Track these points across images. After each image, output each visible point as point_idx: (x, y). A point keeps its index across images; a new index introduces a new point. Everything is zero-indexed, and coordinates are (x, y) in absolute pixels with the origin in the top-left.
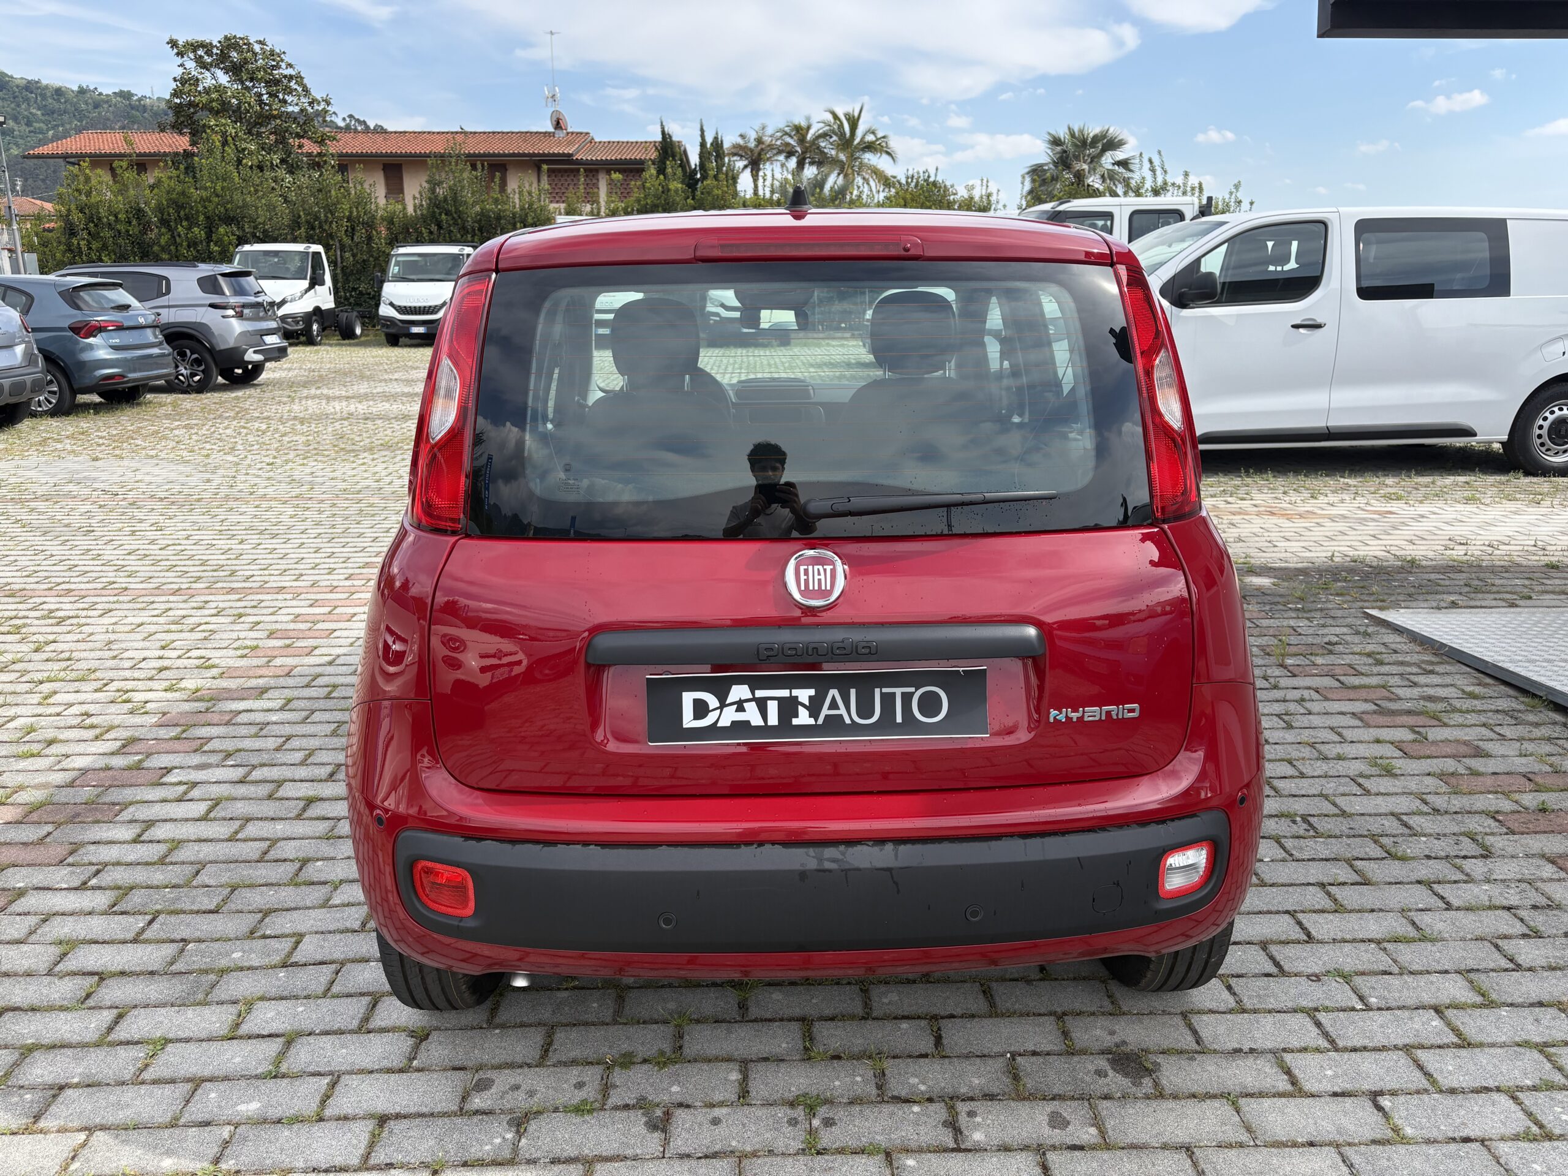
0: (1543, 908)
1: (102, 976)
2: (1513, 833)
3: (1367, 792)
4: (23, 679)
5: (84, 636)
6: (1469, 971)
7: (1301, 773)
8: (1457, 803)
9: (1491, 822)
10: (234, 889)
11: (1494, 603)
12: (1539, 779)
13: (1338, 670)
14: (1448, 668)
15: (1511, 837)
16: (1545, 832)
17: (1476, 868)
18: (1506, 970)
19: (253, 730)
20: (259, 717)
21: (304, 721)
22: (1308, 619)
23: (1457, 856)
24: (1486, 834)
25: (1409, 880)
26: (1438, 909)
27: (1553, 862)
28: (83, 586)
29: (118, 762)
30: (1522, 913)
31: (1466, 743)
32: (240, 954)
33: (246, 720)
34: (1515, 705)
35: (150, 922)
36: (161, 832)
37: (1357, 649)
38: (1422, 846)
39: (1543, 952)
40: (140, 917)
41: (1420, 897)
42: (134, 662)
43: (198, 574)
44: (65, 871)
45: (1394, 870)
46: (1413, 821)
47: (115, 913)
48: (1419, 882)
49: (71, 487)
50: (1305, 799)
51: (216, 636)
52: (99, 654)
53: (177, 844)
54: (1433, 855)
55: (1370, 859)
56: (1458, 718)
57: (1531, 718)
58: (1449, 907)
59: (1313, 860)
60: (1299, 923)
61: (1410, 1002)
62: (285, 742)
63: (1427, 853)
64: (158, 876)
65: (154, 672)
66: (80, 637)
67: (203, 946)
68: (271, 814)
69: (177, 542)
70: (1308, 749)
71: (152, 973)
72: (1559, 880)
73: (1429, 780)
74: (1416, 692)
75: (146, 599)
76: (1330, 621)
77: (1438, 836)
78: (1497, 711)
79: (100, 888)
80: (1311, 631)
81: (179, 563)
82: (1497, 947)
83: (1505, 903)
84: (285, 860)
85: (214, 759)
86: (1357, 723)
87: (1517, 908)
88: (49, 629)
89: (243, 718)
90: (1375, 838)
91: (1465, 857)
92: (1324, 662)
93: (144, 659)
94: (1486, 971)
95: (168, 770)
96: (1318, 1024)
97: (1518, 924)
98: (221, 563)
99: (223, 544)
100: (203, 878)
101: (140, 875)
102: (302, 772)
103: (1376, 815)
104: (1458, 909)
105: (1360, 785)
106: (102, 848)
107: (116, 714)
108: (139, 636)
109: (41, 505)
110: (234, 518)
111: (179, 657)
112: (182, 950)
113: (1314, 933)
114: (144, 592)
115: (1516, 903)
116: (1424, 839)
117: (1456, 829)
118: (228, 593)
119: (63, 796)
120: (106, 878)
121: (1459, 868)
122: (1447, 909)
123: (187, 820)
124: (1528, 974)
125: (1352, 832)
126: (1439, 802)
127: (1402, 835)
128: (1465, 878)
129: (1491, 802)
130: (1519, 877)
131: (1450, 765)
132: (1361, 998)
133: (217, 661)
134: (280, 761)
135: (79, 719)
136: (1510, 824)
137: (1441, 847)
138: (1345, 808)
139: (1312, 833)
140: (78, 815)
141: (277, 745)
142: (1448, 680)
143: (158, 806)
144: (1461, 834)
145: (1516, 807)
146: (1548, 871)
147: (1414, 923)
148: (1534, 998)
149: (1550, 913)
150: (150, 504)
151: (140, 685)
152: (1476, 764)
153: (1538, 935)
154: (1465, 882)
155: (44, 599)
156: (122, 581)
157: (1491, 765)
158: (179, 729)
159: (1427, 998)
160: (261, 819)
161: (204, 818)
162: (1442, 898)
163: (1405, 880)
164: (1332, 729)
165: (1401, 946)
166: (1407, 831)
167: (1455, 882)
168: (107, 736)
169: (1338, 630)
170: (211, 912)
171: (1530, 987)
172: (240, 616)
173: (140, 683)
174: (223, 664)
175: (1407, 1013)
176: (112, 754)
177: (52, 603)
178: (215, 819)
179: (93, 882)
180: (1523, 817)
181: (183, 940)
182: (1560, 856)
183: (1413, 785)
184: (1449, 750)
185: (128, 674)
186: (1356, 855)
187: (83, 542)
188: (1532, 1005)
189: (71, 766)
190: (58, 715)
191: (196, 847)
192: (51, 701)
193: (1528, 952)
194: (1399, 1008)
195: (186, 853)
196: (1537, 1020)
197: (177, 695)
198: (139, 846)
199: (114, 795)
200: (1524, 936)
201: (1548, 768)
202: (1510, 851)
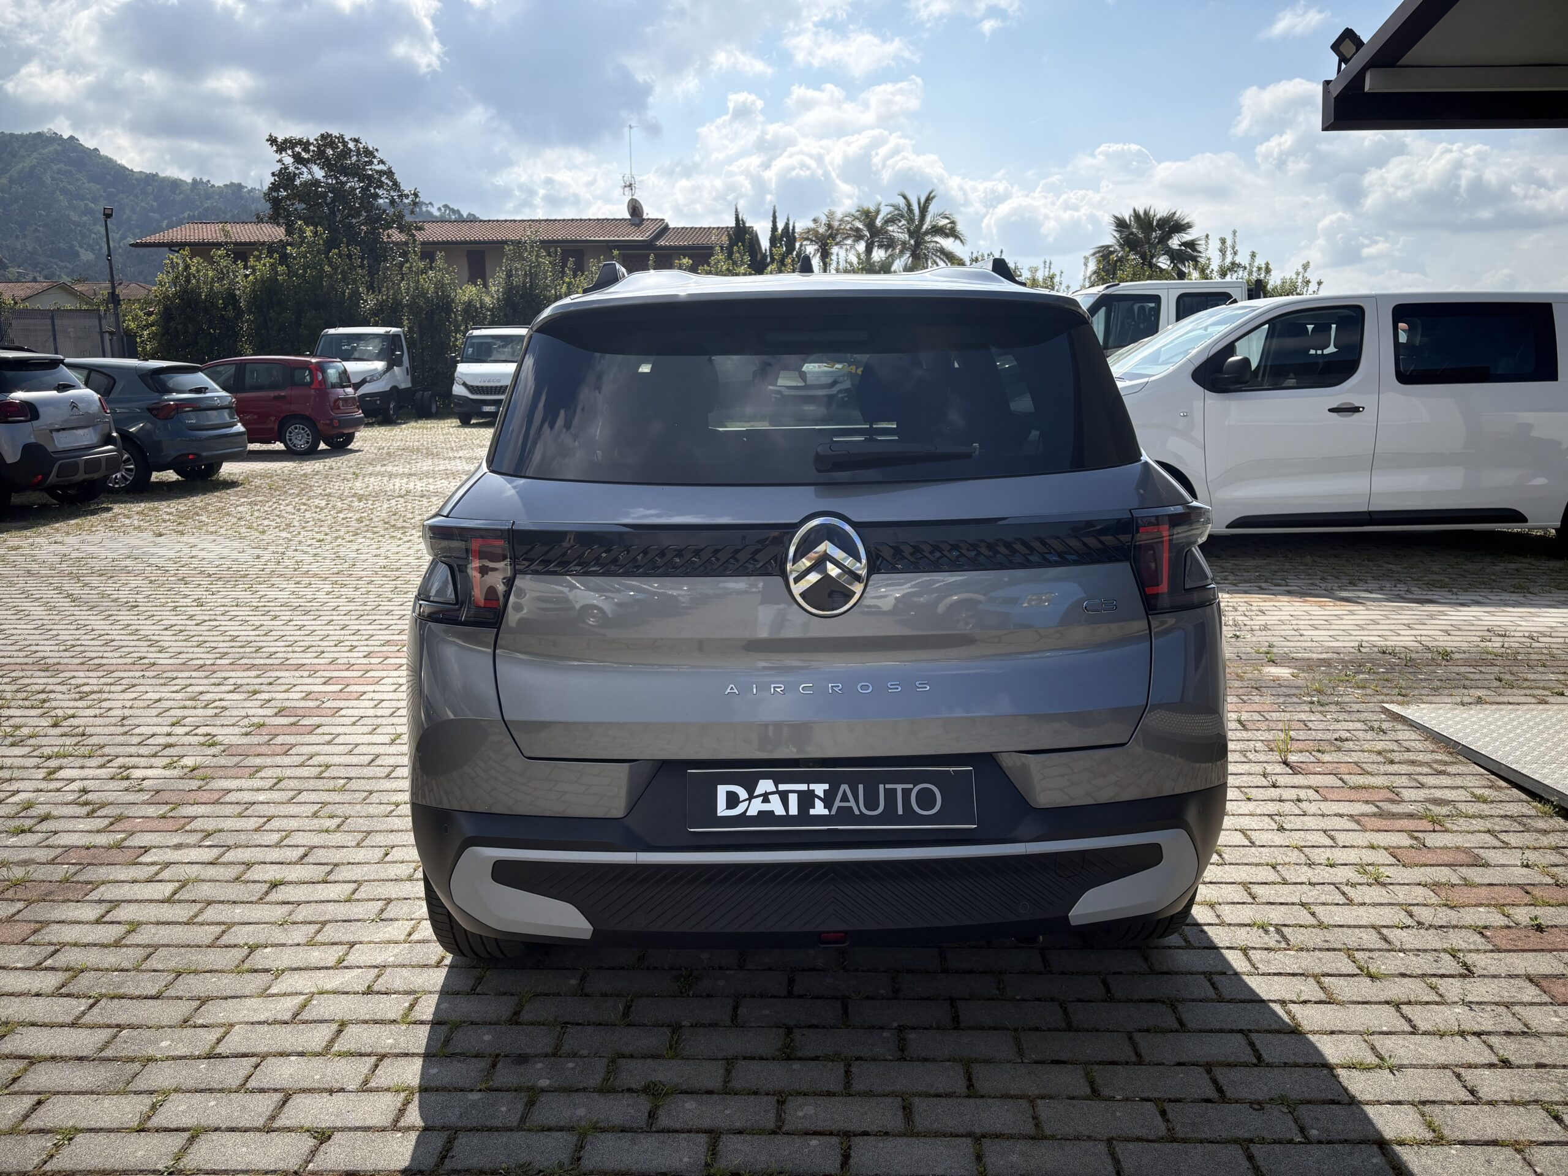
0: (1517, 1034)
1: (32, 1061)
2: (1499, 951)
3: (1350, 902)
4: (35, 754)
5: (102, 711)
6: (1424, 1103)
7: (1284, 879)
8: (1444, 916)
9: (1477, 938)
10: (179, 974)
11: (1523, 699)
12: (1537, 892)
13: (1343, 769)
14: (1461, 769)
15: (1496, 955)
16: (1535, 951)
17: (1452, 988)
18: (1464, 1103)
19: (238, 809)
20: (247, 797)
21: (290, 801)
22: (1321, 712)
23: (1434, 975)
24: (1470, 951)
25: (1378, 999)
26: (1402, 1033)
27: (1536, 984)
28: (114, 661)
29: (102, 839)
30: (1493, 1040)
31: (1466, 851)
32: (169, 1043)
33: (234, 799)
34: (1524, 810)
35: (91, 1007)
36: (124, 913)
37: (1366, 746)
38: (1399, 962)
40: (84, 1001)
41: (1387, 1019)
42: (143, 738)
43: (225, 650)
44: (25, 949)
45: (1364, 988)
46: (1394, 935)
47: (61, 995)
48: (1387, 1003)
49: (128, 562)
50: (1282, 908)
51: (227, 713)
52: (112, 729)
53: (134, 926)
54: (1408, 973)
55: (1340, 975)
57: (1541, 824)
58: (1414, 1031)
59: (1280, 974)
60: (1252, 1045)
61: (1353, 1136)
62: (265, 823)
63: (1403, 970)
64: (111, 958)
65: (159, 748)
66: (98, 712)
67: (135, 1033)
68: (233, 898)
69: (213, 617)
70: (1296, 852)
71: (80, 1059)
72: (1540, 1004)
73: (1420, 890)
74: (1422, 794)
75: (169, 674)
76: (1346, 716)
77: (1418, 952)
78: (1506, 816)
79: (53, 969)
80: (1321, 726)
81: (210, 639)
82: (1458, 1076)
83: (1477, 1028)
84: (235, 946)
85: (193, 839)
86: (1354, 826)
87: (1489, 1033)
88: (71, 704)
89: (232, 797)
90: (1349, 952)
91: (1443, 976)
92: (1330, 759)
93: (153, 735)
94: (1442, 1103)
95: (146, 850)
96: (1250, 1158)
97: (1487, 1051)
98: (249, 639)
99: (256, 621)
100: (153, 963)
101: (93, 957)
102: (275, 855)
103: (1355, 927)
104: (1424, 1033)
105: (1344, 894)
106: (65, 928)
107: (113, 792)
108: (154, 712)
109: (95, 581)
110: (272, 594)
111: (187, 734)
112: (115, 1036)
113: (1265, 1056)
114: (169, 668)
115: (1490, 1028)
116: (1401, 955)
117: (1438, 946)
118: (247, 670)
119: (40, 873)
120: (61, 960)
121: (1433, 988)
122: (1412, 1033)
123: (151, 901)
124: (1487, 1108)
125: (1326, 945)
126: (1425, 914)
127: (1380, 950)
128: (1438, 999)
129: (1480, 915)
130: (1497, 999)
131: (1443, 874)
132: (1302, 1130)
133: (220, 738)
134: (257, 842)
135: (77, 795)
136: (1497, 941)
137: (1416, 965)
138: (1323, 919)
139: (1283, 945)
140: (51, 893)
141: (257, 825)
142: (1458, 781)
143: (127, 886)
144: (1445, 950)
145: (1507, 922)
146: (1530, 993)
147: (1373, 1048)
148: (1489, 1135)
149: (1525, 1040)
150: (197, 580)
151: (143, 762)
152: (1475, 874)
153: (1506, 1063)
154: (1437, 1003)
155: (75, 674)
156: (152, 655)
157: (1487, 876)
158: (168, 807)
160: (222, 902)
161: (169, 900)
162: (1410, 1021)
163: (1374, 999)
164: (1325, 831)
165: (1355, 1073)
166: (1386, 946)
167: (1427, 1003)
168: (99, 813)
169: (1351, 726)
170: (152, 998)
171: (1487, 1123)
172: (255, 693)
173: (143, 759)
174: (226, 741)
175: (1348, 1147)
176: (98, 831)
177: (81, 677)
178: (180, 901)
179: (49, 962)
180: (1513, 934)
181: (118, 1026)
182: (1546, 977)
183: (1402, 895)
184: (1446, 858)
185: (133, 750)
186: (1326, 970)
187: (125, 616)
188: (1487, 1143)
189: (56, 843)
190: (58, 790)
191: (153, 929)
192: (56, 776)
193: (1491, 1084)
194: (1341, 1142)
195: (143, 936)
196: (1489, 1161)
197: (176, 773)
198: (100, 927)
199: (91, 874)
200: (1491, 1066)
201: (1549, 880)
202: (1492, 970)
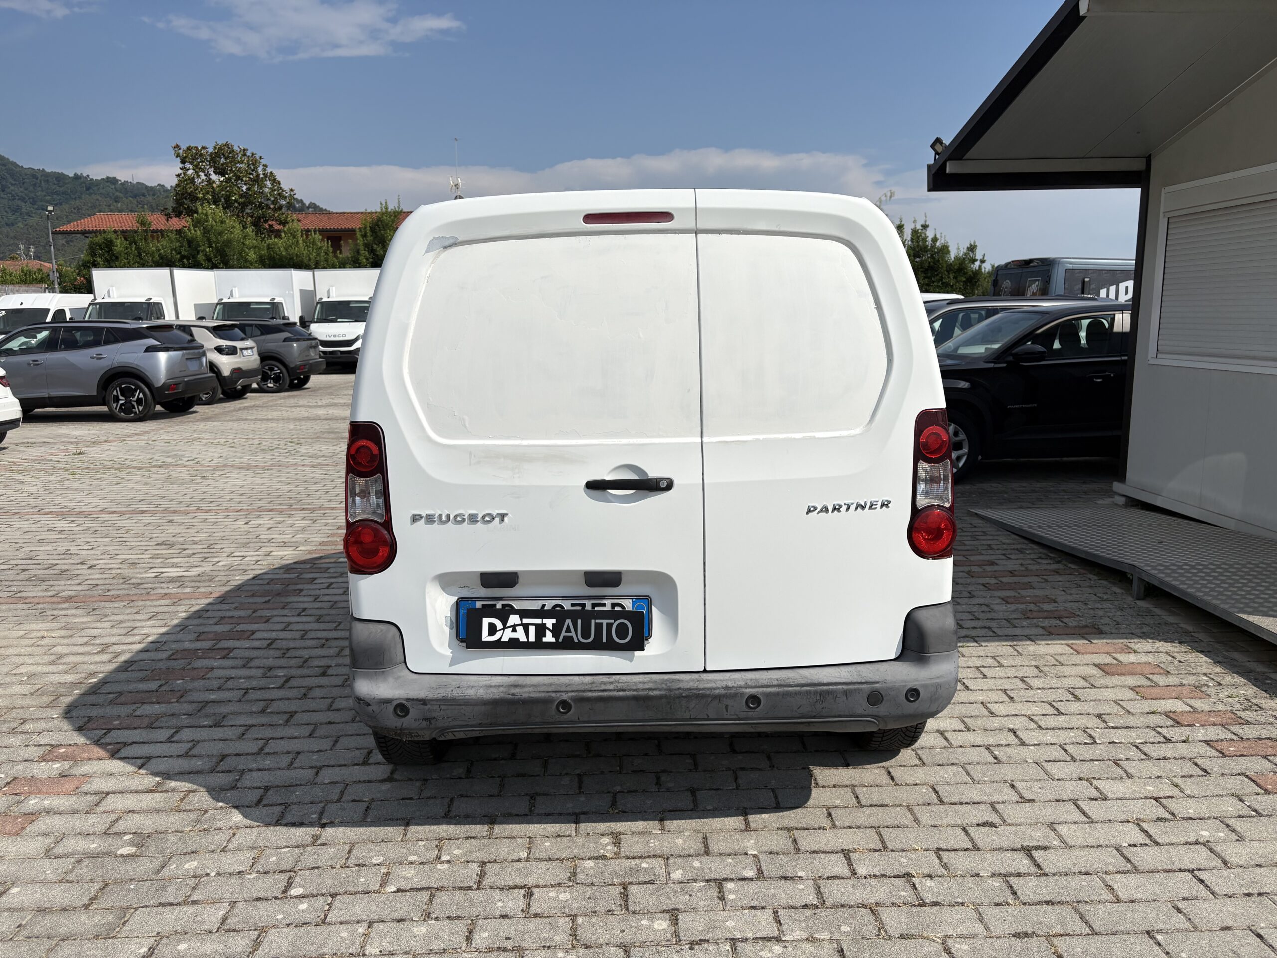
0: (986, 611)
1: (325, 639)
14: (1001, 533)
15: (988, 591)
24: (977, 591)
31: (988, 561)
39: (977, 623)
56: (991, 552)
57: (1029, 551)
78: (1014, 549)
130: (982, 603)
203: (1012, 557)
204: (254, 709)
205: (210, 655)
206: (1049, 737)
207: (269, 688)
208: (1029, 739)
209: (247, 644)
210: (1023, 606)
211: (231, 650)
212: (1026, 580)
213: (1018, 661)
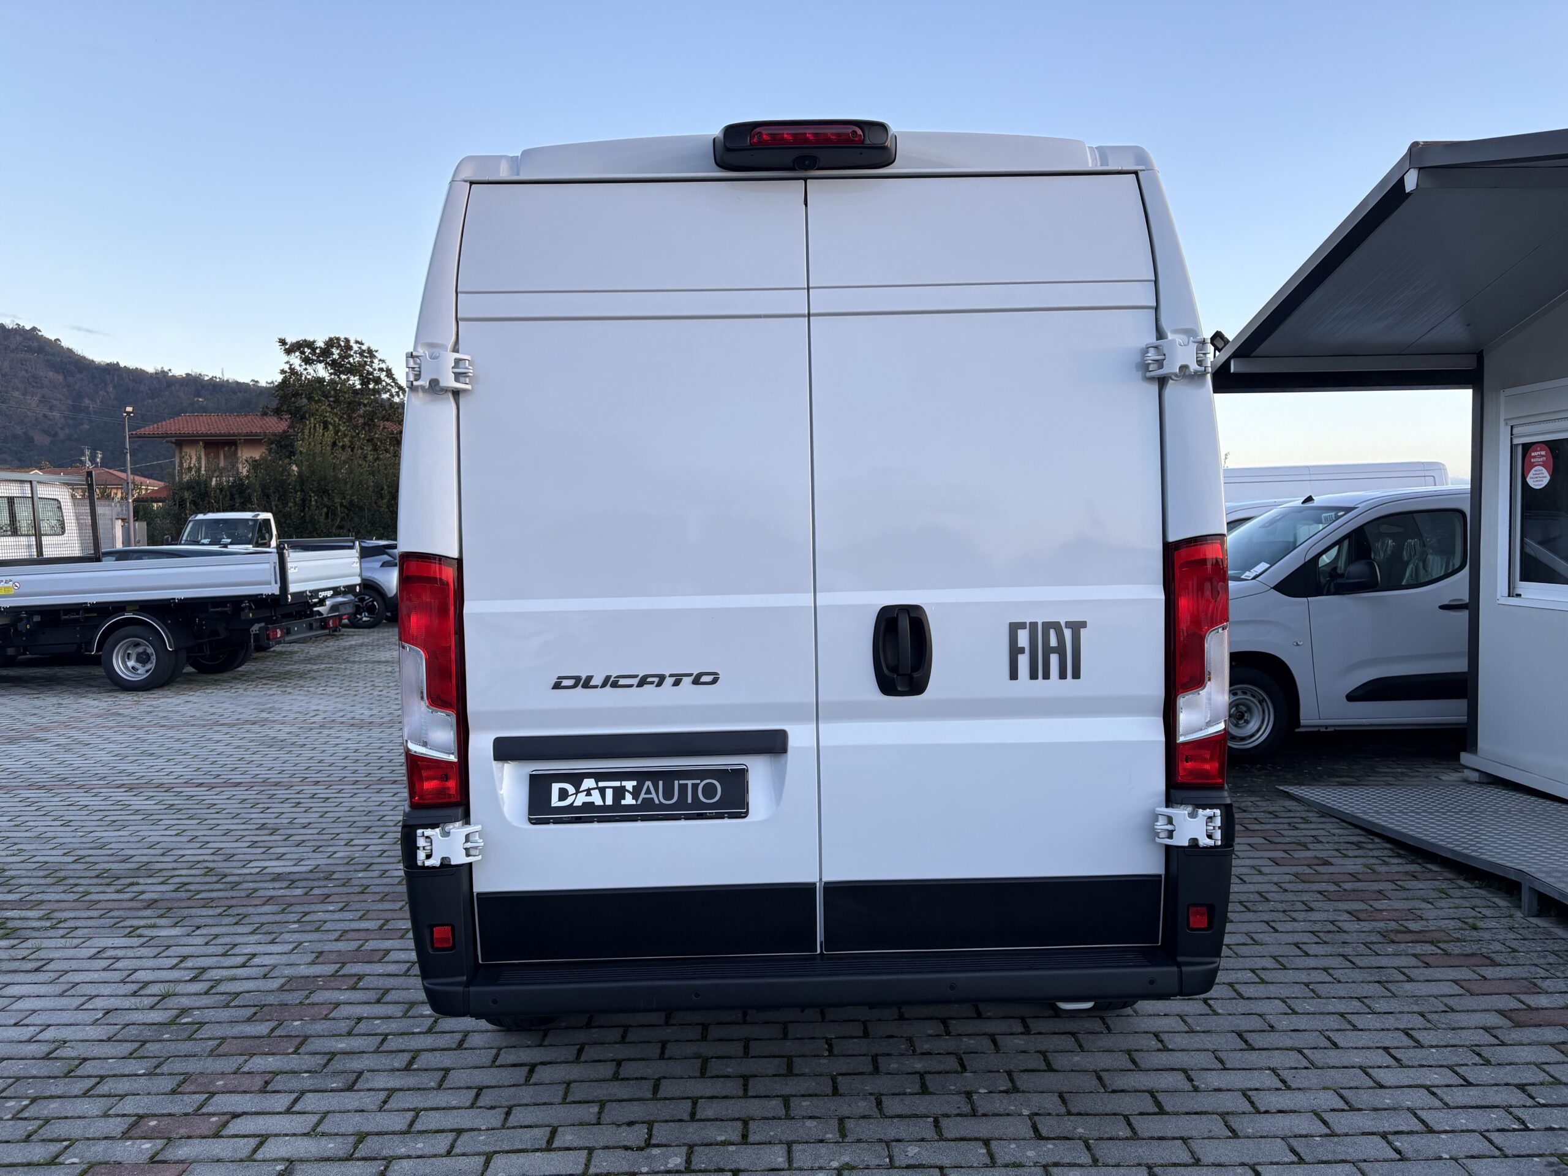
2: (1331, 901)
6: (1278, 956)
8: (1301, 886)
9: (1319, 896)
11: (1374, 783)
12: (1360, 877)
14: (1323, 820)
15: (1328, 902)
16: (1352, 900)
17: (1300, 915)
18: (1300, 956)
23: (1290, 911)
24: (1313, 901)
25: (1257, 921)
26: (1269, 932)
27: (1349, 913)
30: (1321, 935)
31: (1319, 858)
34: (1362, 839)
38: (1270, 906)
39: (1326, 949)
41: (1262, 928)
45: (1250, 917)
46: (1269, 895)
48: (1262, 921)
54: (1276, 910)
56: (1319, 846)
57: (1370, 846)
58: (1276, 931)
63: (1272, 909)
72: (1350, 921)
73: (1287, 876)
74: (1296, 833)
77: (1282, 902)
78: (1348, 842)
82: (1298, 947)
83: (1311, 929)
86: (1250, 848)
87: (1318, 932)
90: (1241, 902)
91: (1295, 911)
94: (1288, 956)
97: (1316, 938)
104: (1281, 932)
115: (1318, 930)
116: (1273, 903)
117: (1294, 899)
121: (1289, 915)
124: (1313, 957)
126: (1289, 886)
128: (1291, 919)
129: (1323, 886)
130: (1325, 919)
131: (1303, 869)
136: (1331, 897)
137: (1280, 906)
142: (1321, 826)
144: (1296, 901)
145: (1338, 889)
146: (1346, 916)
148: (1311, 966)
149: (1338, 934)
152: (1322, 868)
153: (1325, 942)
154: (1291, 921)
157: (1331, 869)
159: (1247, 966)
162: (1274, 928)
167: (1284, 921)
171: (1311, 962)
180: (1341, 894)
182: (1357, 911)
183: (1275, 879)
184: (1306, 862)
188: (1308, 969)
193: (1313, 949)
196: (1308, 974)
200: (1317, 943)
201: (1369, 871)
202: (1326, 908)
203: (1350, 853)
204: (396, 1065)
205: (333, 985)
206: (1463, 1120)
207: (413, 1033)
208: (1438, 1123)
209: (379, 969)
210: (1381, 925)
211: (361, 977)
212: (1376, 886)
213: (1394, 1005)
